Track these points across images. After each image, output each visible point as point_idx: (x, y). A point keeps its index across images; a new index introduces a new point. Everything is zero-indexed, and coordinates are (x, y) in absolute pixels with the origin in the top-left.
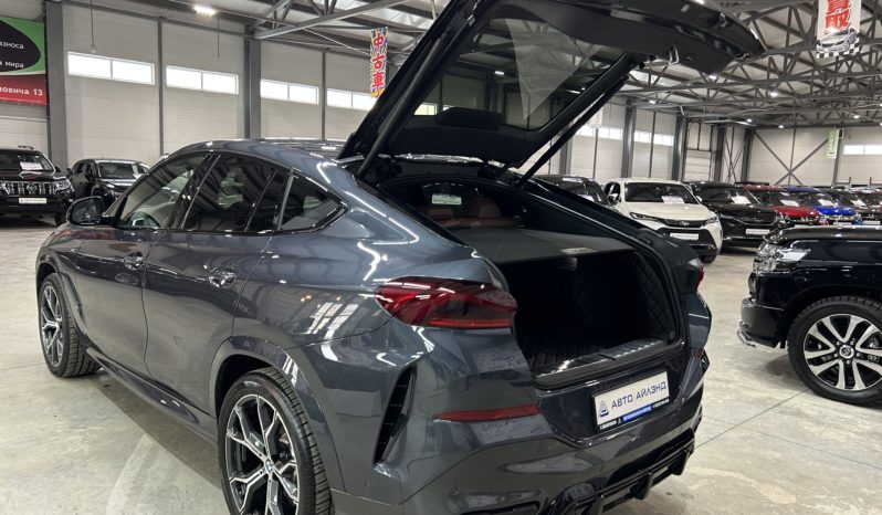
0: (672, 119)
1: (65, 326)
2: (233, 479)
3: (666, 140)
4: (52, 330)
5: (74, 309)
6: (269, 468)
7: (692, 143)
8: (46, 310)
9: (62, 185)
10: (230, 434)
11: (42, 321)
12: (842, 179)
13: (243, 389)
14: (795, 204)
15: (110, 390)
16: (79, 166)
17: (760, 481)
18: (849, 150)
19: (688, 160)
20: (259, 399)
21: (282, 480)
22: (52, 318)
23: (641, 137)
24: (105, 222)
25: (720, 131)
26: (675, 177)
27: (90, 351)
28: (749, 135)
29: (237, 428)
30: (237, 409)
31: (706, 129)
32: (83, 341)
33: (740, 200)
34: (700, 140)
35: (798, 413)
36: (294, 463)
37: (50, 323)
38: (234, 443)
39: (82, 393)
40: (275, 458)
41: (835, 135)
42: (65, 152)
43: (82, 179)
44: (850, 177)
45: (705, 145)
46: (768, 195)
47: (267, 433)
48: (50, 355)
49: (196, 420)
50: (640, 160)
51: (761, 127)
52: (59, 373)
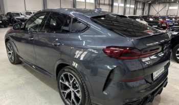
0: (134, 2)
1: (14, 53)
2: (62, 91)
3: (133, 6)
4: (10, 54)
5: (15, 49)
6: (71, 89)
7: (138, 7)
8: (8, 49)
9: (5, 18)
10: (61, 81)
11: (7, 52)
12: (168, 14)
13: (64, 71)
14: (162, 20)
15: (25, 67)
16: (8, 14)
17: (174, 84)
18: (170, 8)
19: (137, 11)
20: (69, 74)
21: (76, 93)
22: (10, 51)
23: (128, 6)
24: (22, 29)
25: (144, 4)
26: (134, 14)
27: (20, 59)
28: (150, 5)
29: (62, 80)
30: (62, 75)
31: (141, 3)
32: (18, 56)
33: (151, 19)
34: (140, 6)
35: (175, 68)
36: (79, 89)
37: (9, 52)
38: (61, 83)
39: (19, 68)
40: (73, 87)
41: (168, 5)
42: (4, 11)
43: (9, 17)
44: (170, 14)
45: (141, 7)
46: (156, 18)
47: (71, 82)
48: (10, 59)
49: (50, 77)
50: (127, 11)
51: (152, 3)
52: (13, 63)
